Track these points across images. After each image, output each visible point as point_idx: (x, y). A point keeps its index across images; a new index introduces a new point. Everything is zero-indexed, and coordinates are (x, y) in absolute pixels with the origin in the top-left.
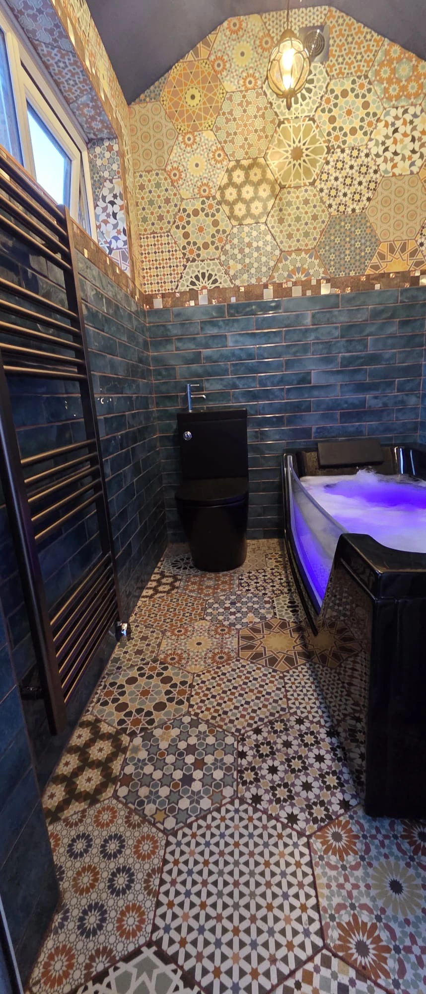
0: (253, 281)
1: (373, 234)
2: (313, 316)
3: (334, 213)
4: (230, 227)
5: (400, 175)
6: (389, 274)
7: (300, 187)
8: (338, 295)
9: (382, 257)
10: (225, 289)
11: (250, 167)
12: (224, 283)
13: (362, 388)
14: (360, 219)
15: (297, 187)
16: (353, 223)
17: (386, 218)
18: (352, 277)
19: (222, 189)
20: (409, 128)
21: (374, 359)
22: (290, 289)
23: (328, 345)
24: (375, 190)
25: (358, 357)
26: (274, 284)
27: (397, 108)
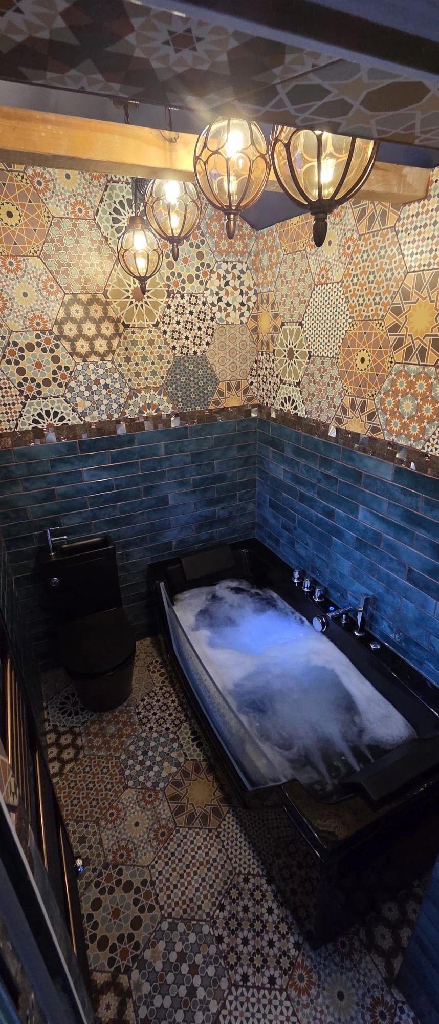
0: (105, 417)
1: (213, 374)
2: (166, 446)
3: (179, 355)
4: (73, 364)
5: (232, 323)
6: (228, 408)
7: (144, 328)
8: (186, 428)
9: (221, 394)
10: (73, 426)
11: (90, 302)
12: (73, 420)
13: (211, 502)
14: (202, 361)
15: (142, 328)
16: (196, 364)
17: (222, 361)
18: (198, 412)
19: (59, 323)
20: (238, 282)
21: (220, 478)
22: (143, 424)
23: (182, 471)
24: (212, 335)
25: (207, 478)
26: (126, 420)
27: (227, 263)
